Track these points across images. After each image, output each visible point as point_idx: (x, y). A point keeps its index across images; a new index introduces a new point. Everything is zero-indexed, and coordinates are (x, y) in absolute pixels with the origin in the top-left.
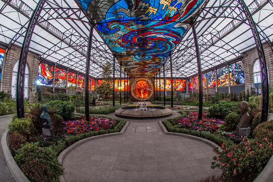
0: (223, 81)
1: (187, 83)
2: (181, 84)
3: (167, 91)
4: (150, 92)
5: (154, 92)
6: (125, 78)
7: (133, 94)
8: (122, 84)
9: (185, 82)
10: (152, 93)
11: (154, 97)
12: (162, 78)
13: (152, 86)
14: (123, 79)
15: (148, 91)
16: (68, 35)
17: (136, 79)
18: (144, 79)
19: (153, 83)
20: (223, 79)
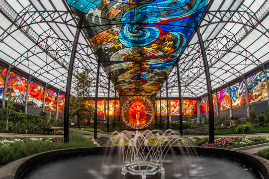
0: (257, 94)
1: (199, 105)
2: (191, 106)
3: (171, 116)
4: (149, 117)
5: (156, 117)
6: (115, 98)
7: (124, 119)
8: (110, 106)
9: (196, 104)
10: (152, 118)
11: (156, 124)
12: (164, 99)
13: (152, 108)
14: (112, 99)
15: (147, 115)
16: (43, 38)
17: (128, 97)
18: (141, 97)
19: (154, 104)
20: (258, 91)
